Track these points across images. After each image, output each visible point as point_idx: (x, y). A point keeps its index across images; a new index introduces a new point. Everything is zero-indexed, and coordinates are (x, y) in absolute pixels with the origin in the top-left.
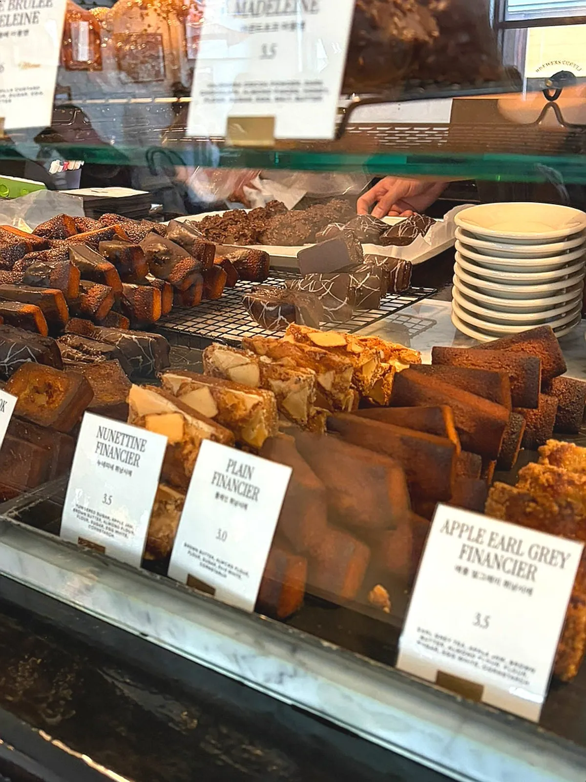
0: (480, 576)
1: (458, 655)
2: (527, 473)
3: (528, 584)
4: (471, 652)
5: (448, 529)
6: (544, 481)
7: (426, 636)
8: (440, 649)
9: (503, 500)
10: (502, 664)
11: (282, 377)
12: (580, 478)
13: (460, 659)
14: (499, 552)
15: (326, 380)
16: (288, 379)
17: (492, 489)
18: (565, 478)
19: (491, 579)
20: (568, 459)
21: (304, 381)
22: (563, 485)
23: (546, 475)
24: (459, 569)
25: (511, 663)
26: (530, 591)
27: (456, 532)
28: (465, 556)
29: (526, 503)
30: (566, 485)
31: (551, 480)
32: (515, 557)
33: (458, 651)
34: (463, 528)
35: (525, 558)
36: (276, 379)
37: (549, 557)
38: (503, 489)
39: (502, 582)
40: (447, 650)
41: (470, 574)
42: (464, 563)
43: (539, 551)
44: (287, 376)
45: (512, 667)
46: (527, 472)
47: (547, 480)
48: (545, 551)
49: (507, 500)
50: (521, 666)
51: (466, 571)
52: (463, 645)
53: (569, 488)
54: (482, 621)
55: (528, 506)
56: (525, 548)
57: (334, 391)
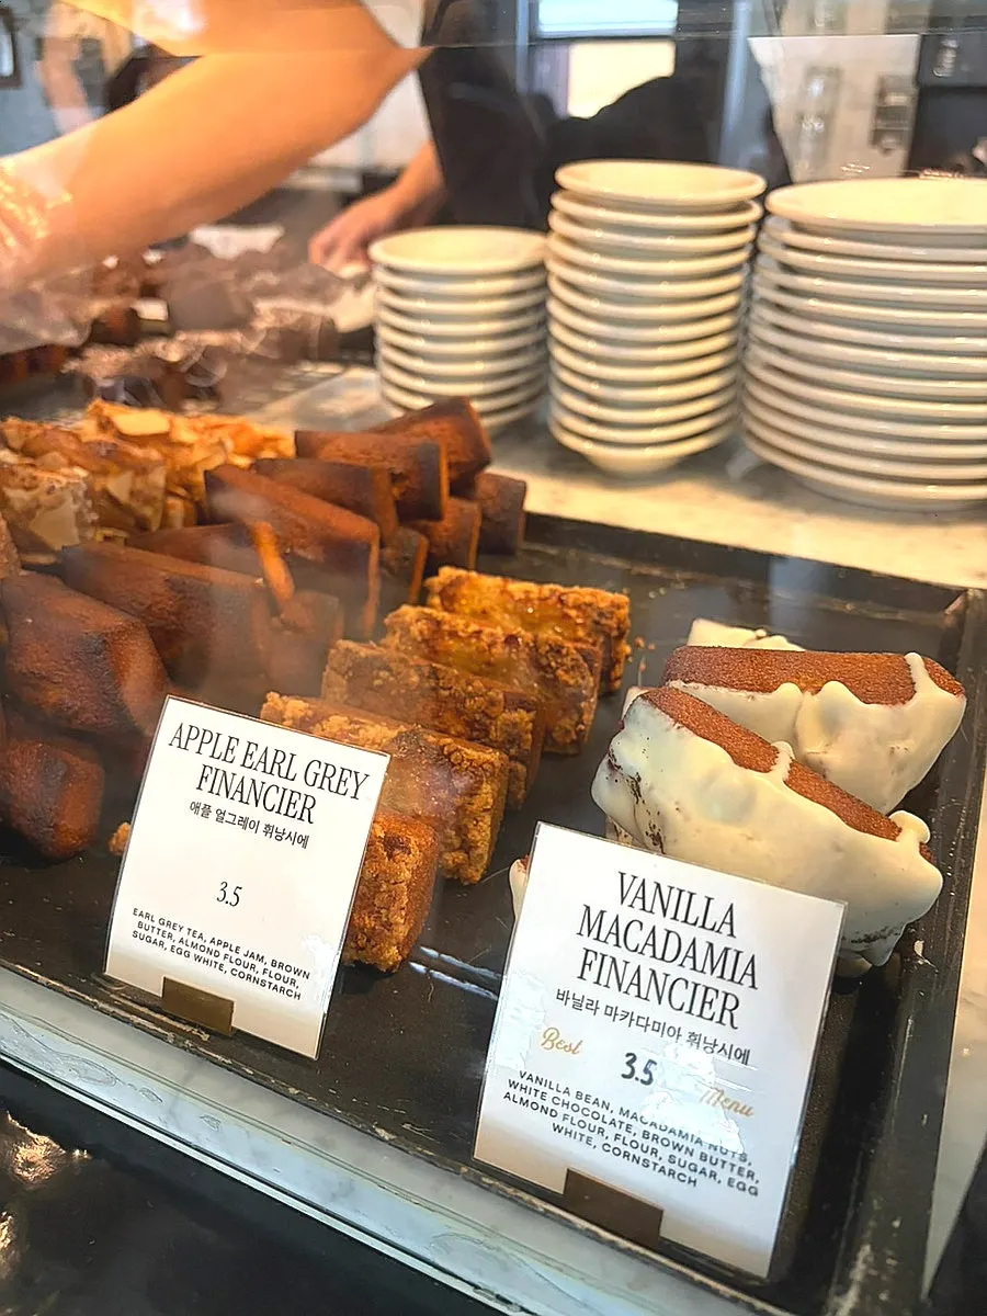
0: (228, 817)
1: (193, 952)
2: (396, 623)
3: (301, 828)
4: (213, 947)
5: (181, 741)
6: (417, 633)
7: (145, 921)
8: (168, 943)
9: (345, 668)
10: (260, 966)
11: (26, 484)
12: (467, 626)
13: (198, 958)
14: (259, 776)
15: (119, 486)
16: (36, 487)
17: (333, 651)
18: (446, 627)
19: (244, 822)
20: (464, 596)
21: (62, 489)
22: (443, 638)
23: (419, 623)
24: (195, 807)
25: (274, 963)
26: (304, 841)
27: (194, 745)
28: (206, 786)
29: (375, 672)
30: (447, 638)
31: (426, 632)
32: (283, 783)
33: (194, 946)
34: (205, 736)
35: (299, 785)
36: (16, 487)
37: (335, 781)
38: (348, 650)
39: (262, 827)
40: (178, 945)
41: (213, 816)
42: (204, 798)
43: (321, 772)
44: (34, 483)
45: (275, 970)
46: (395, 620)
47: (421, 633)
48: (330, 771)
49: (349, 669)
50: (288, 968)
51: (207, 810)
52: (201, 937)
53: (451, 642)
54: (230, 896)
55: (378, 677)
56: (298, 768)
57: (134, 504)
